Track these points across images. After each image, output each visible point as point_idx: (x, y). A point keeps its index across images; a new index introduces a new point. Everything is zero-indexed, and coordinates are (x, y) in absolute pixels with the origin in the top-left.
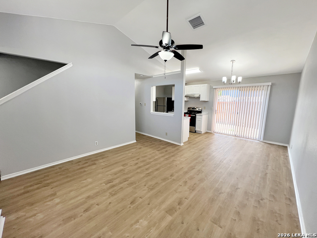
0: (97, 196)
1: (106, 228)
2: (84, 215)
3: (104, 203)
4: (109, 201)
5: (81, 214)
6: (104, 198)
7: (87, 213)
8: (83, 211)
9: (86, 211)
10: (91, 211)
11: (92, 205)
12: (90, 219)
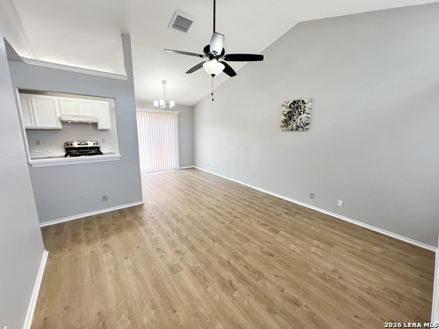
0: (266, 297)
1: (309, 274)
2: (304, 304)
3: (277, 283)
4: (273, 278)
5: (305, 308)
6: (268, 285)
7: (300, 301)
8: (299, 308)
9: (297, 303)
10: (295, 296)
11: (285, 298)
12: (307, 294)
